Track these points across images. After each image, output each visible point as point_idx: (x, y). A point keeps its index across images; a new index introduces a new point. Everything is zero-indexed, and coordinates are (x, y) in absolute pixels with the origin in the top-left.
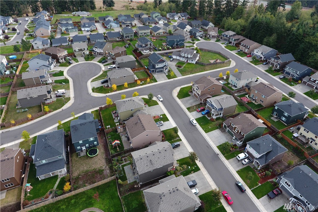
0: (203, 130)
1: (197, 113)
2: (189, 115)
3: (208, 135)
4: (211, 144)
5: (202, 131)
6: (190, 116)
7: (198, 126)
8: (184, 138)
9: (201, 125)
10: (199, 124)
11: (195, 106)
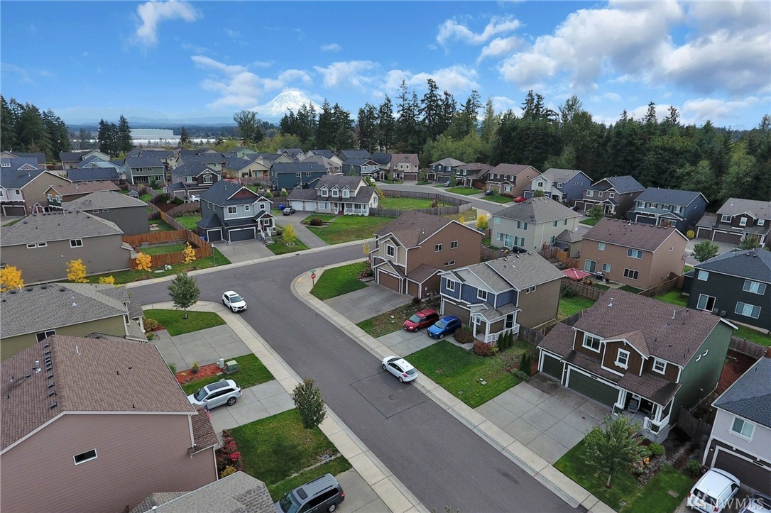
0: (456, 395)
1: (409, 335)
2: (373, 346)
3: (489, 416)
4: (521, 457)
5: (449, 403)
6: (378, 350)
7: (424, 383)
8: (364, 448)
9: (437, 380)
10: (430, 374)
11: (393, 312)
